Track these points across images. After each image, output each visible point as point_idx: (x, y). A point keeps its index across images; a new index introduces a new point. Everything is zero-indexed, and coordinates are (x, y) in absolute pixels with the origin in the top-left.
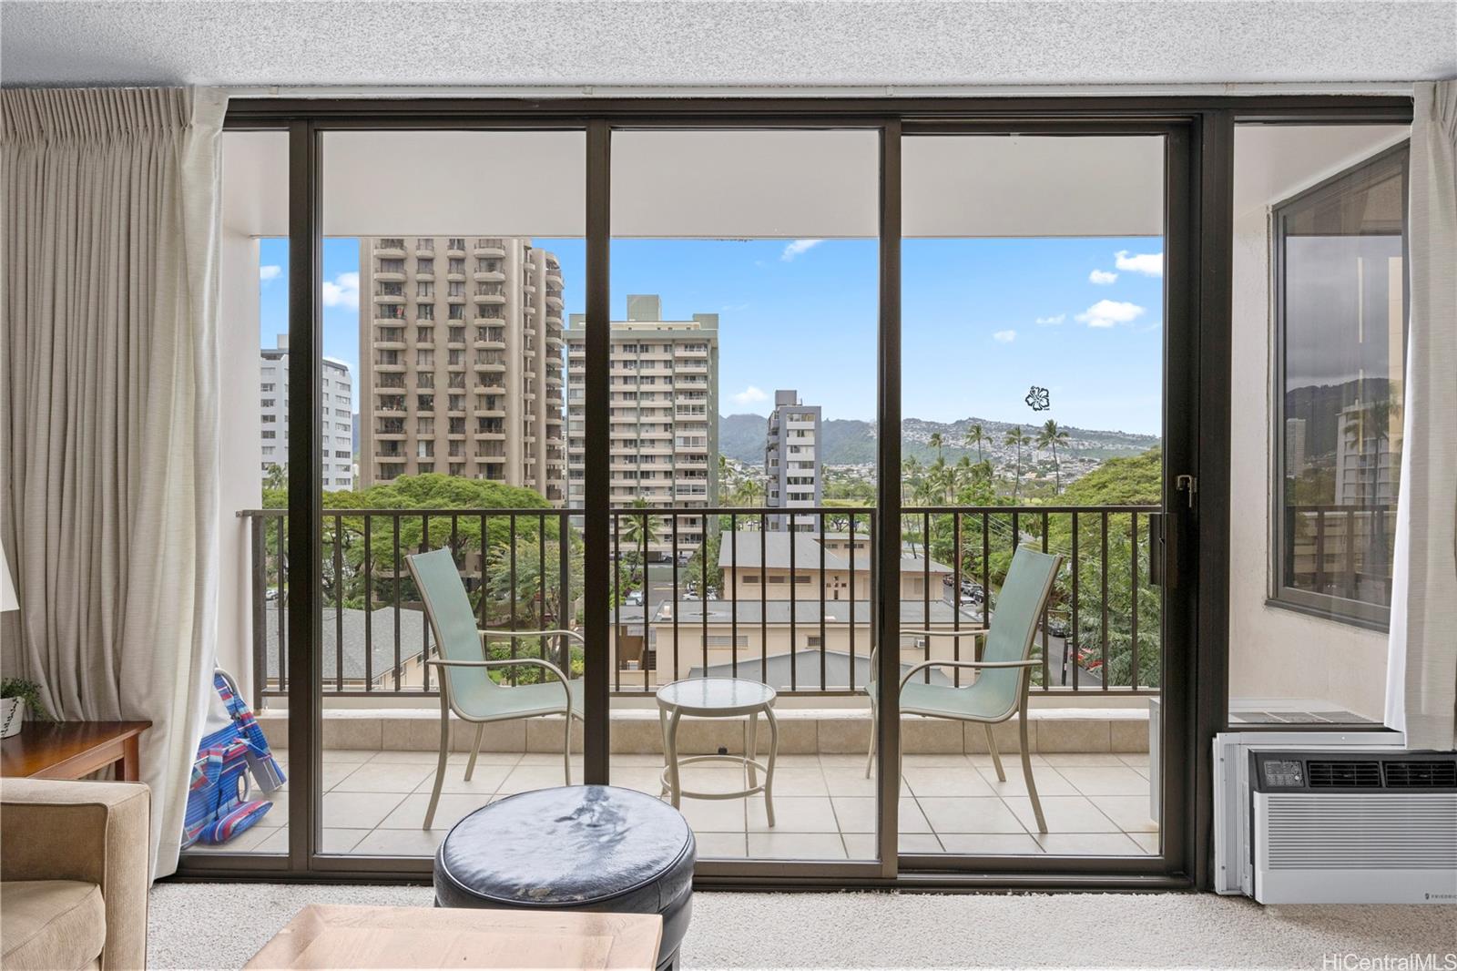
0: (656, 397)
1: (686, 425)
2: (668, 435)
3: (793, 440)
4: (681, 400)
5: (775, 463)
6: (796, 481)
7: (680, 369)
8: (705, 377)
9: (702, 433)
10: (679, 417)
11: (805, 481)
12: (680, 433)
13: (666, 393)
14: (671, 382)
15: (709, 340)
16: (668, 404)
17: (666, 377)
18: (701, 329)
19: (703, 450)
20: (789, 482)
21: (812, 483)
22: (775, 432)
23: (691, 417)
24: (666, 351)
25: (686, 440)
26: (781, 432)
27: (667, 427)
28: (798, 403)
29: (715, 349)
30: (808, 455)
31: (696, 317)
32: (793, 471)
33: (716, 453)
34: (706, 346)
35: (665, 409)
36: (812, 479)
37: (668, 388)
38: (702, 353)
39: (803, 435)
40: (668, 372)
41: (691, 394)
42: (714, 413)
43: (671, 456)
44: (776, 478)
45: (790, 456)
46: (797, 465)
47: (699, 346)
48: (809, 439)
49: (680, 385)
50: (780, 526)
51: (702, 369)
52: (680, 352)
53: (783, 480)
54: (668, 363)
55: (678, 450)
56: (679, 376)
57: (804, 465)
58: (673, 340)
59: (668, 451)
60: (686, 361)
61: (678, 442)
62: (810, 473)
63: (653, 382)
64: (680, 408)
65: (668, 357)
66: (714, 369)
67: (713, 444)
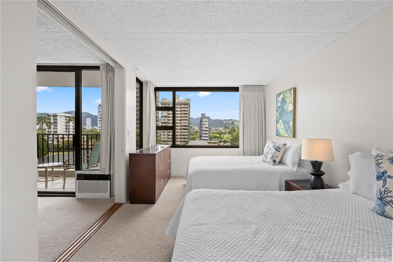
0: (178, 114)
1: (184, 120)
2: (180, 122)
3: (204, 123)
4: (183, 115)
5: (201, 127)
6: (205, 131)
7: (183, 109)
8: (187, 111)
9: (187, 121)
10: (182, 118)
11: (206, 131)
12: (182, 121)
13: (180, 114)
14: (181, 112)
15: (188, 104)
16: (180, 116)
17: (180, 111)
18: (187, 101)
19: (187, 125)
20: (203, 131)
21: (208, 131)
22: (201, 121)
23: (185, 118)
24: (180, 106)
25: (184, 123)
26: (202, 121)
27: (180, 120)
28: (206, 116)
29: (189, 105)
30: (207, 126)
31: (186, 99)
32: (204, 129)
33: (189, 125)
34: (188, 105)
35: (180, 117)
36: (208, 130)
37: (180, 113)
38: (187, 106)
39: (206, 122)
40: (180, 110)
41: (185, 114)
42: (189, 118)
43: (181, 126)
44: (201, 130)
45: (204, 126)
46: (205, 128)
47: (186, 105)
48: (207, 123)
49: (183, 112)
50: (202, 139)
51: (187, 109)
52: (183, 106)
53: (202, 131)
54: (180, 108)
55: (182, 125)
56: (182, 110)
57: (206, 128)
58: (181, 104)
59: (180, 125)
60: (184, 108)
61: (182, 123)
62: (207, 129)
63: (177, 112)
64: (182, 117)
65: (180, 107)
66: (189, 109)
67: (189, 124)
